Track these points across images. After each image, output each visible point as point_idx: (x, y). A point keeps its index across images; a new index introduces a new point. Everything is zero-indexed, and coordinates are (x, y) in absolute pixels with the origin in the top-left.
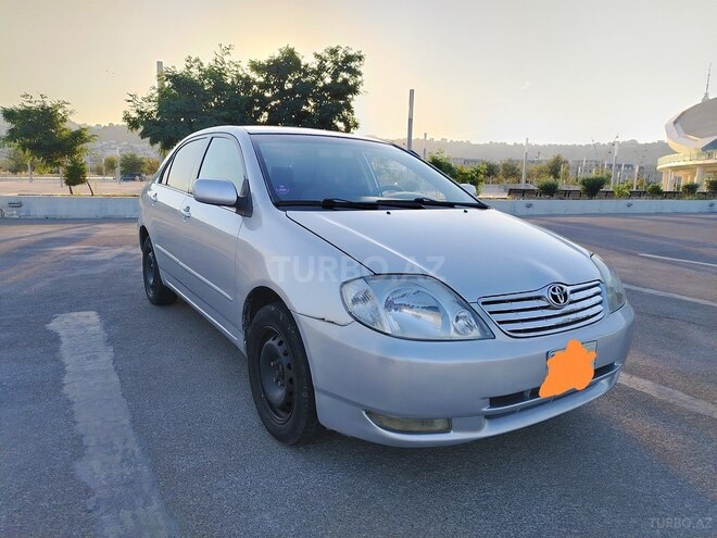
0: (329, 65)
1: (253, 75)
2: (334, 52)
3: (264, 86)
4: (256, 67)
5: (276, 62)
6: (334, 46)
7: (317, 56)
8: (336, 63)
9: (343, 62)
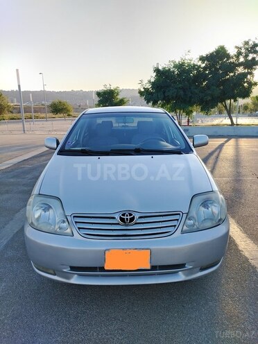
0: (243, 51)
1: (200, 63)
2: (247, 43)
3: (205, 68)
4: (202, 59)
5: (212, 54)
6: (247, 40)
7: (237, 47)
8: (247, 49)
9: (251, 48)
